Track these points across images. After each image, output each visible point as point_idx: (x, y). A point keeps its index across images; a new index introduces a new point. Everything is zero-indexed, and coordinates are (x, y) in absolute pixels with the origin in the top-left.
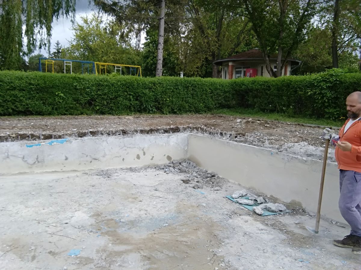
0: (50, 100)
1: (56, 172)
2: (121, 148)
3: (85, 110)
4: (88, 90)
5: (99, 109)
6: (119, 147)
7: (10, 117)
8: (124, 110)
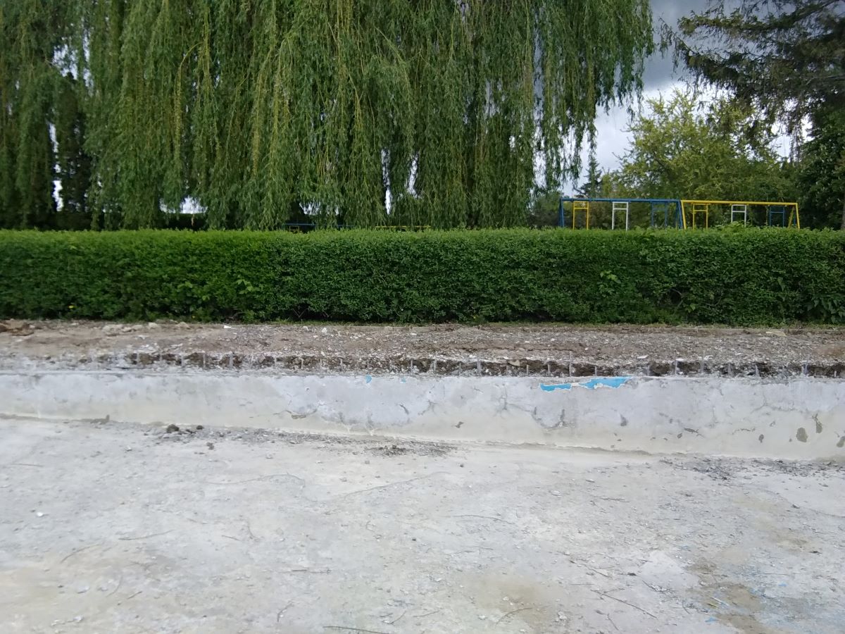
0: (588, 289)
1: (599, 450)
2: (757, 409)
3: (662, 311)
4: (670, 265)
5: (696, 311)
6: (752, 405)
7: (506, 324)
8: (759, 313)
